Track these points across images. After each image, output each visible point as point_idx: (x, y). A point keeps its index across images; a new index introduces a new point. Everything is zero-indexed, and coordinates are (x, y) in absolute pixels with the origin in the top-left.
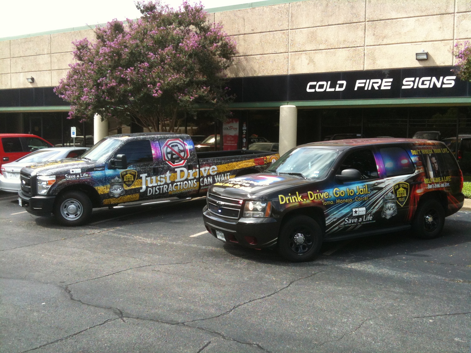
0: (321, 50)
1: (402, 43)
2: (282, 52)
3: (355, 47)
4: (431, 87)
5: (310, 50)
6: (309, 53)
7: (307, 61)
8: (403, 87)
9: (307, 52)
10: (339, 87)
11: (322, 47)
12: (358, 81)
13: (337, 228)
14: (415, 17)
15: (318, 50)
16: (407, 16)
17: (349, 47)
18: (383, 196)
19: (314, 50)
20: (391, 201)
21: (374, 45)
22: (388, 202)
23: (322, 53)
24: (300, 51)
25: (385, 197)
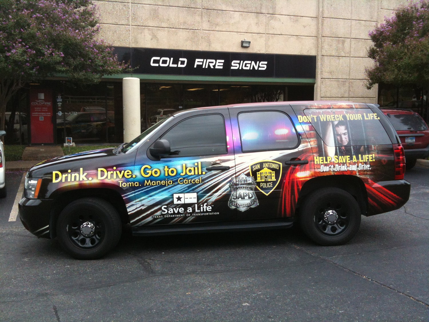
0: (163, 27)
1: (230, 32)
2: (123, 24)
3: (193, 29)
4: (251, 69)
5: (152, 26)
6: (152, 29)
7: (150, 37)
8: (232, 68)
9: (150, 28)
10: (181, 64)
11: (164, 25)
12: (197, 60)
13: (150, 219)
14: (239, 11)
15: (161, 27)
16: (234, 10)
17: (188, 29)
18: (230, 179)
19: (156, 27)
20: (245, 186)
21: (209, 30)
22: (239, 188)
23: (164, 30)
24: (142, 26)
25: (234, 181)
